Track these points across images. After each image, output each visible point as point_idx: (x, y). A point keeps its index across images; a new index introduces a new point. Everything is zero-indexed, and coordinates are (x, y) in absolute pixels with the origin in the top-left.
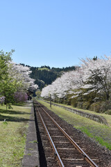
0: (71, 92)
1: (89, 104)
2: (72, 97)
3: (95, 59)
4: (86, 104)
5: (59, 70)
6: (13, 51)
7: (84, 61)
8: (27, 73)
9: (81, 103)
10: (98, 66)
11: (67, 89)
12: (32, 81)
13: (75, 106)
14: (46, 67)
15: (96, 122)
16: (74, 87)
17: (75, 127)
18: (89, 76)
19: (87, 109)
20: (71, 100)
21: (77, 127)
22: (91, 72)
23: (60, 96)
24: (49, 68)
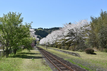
0: (58, 41)
1: (68, 47)
2: (59, 44)
3: (69, 24)
4: (66, 47)
5: (48, 29)
6: (32, 22)
7: (65, 25)
8: (33, 32)
9: (63, 47)
10: (72, 27)
11: (55, 40)
12: (36, 36)
13: (60, 48)
14: (41, 28)
15: (74, 56)
16: (60, 39)
17: (64, 59)
18: (68, 33)
19: (67, 49)
20: (58, 45)
21: (65, 59)
22: (68, 31)
23: (51, 43)
24: (42, 29)
